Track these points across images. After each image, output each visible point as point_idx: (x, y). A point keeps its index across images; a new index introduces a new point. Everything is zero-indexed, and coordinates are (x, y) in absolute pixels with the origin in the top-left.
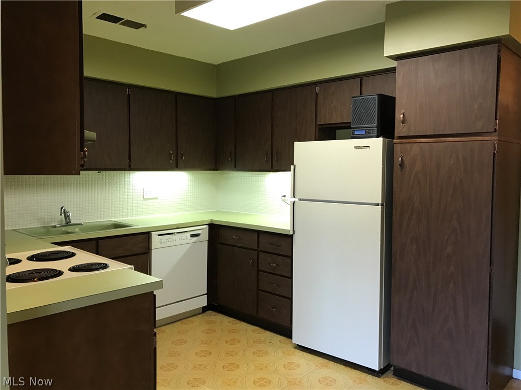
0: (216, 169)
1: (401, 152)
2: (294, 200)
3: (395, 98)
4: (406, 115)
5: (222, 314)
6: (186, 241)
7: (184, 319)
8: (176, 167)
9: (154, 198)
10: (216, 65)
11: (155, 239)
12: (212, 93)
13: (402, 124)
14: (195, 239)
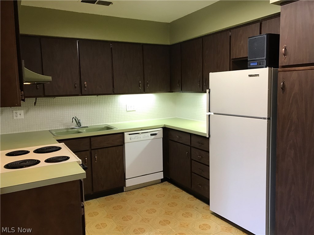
0: (171, 91)
1: (283, 79)
2: (209, 113)
3: (279, 35)
4: (287, 49)
5: (173, 184)
6: (147, 138)
7: (148, 186)
8: (144, 91)
9: (134, 111)
10: (169, 23)
11: (127, 137)
12: (167, 42)
13: (284, 56)
14: (153, 137)
